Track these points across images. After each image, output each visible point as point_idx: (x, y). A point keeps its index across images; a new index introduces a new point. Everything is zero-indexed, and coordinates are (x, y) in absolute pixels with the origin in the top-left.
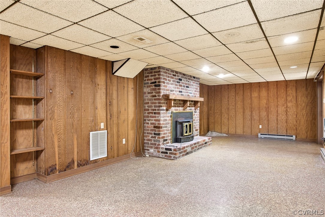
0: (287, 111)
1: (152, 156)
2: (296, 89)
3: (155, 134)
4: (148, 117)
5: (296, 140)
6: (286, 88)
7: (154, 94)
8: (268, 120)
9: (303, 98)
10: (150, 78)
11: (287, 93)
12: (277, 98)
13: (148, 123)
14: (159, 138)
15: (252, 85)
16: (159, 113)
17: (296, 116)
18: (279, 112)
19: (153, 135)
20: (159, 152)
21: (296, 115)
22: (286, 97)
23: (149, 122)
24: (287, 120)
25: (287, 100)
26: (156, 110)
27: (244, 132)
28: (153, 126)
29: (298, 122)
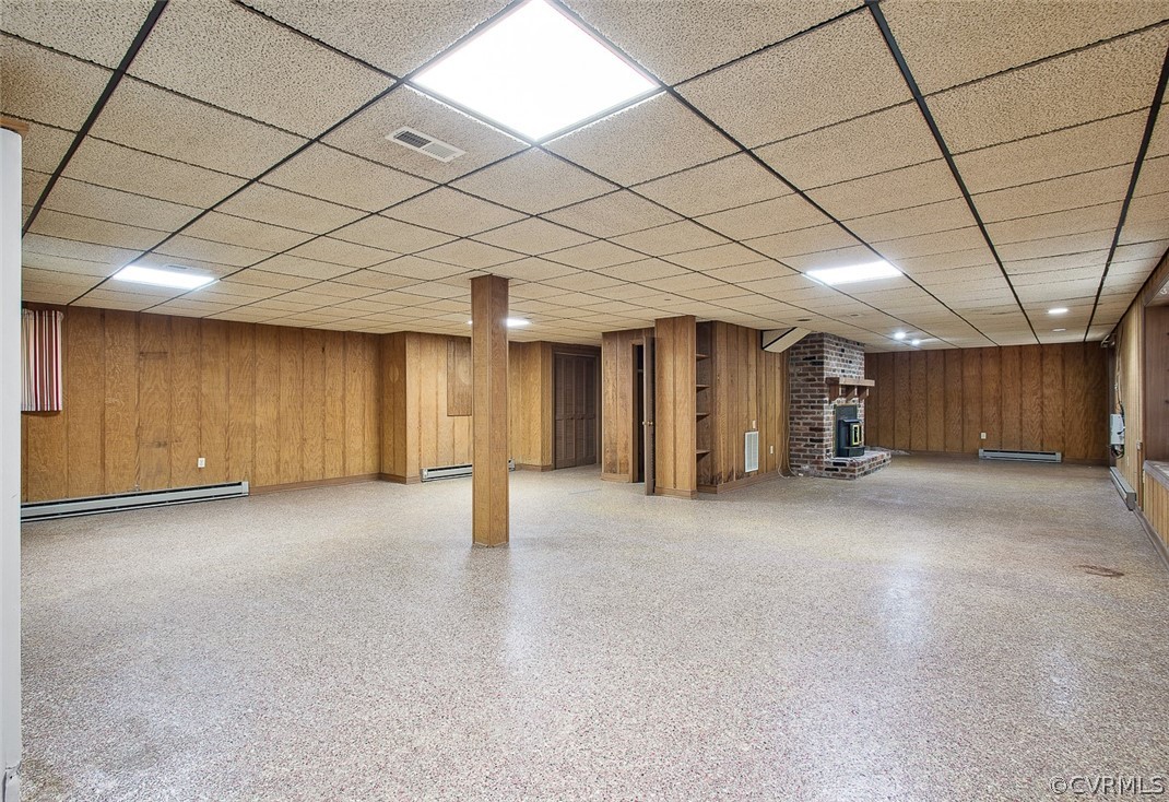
0: (1042, 405)
1: (807, 474)
2: (1063, 361)
3: (811, 440)
4: (798, 413)
5: (1062, 461)
6: (1042, 360)
7: (810, 376)
8: (1001, 423)
9: (1078, 379)
10: (802, 350)
11: (1042, 369)
12: (1021, 379)
13: (799, 424)
14: (822, 446)
15: (965, 352)
16: (822, 408)
17: (1064, 415)
18: (1024, 407)
19: (809, 442)
20: (820, 469)
21: (1063, 412)
22: (1042, 377)
23: (801, 422)
24: (1042, 421)
25: (1042, 383)
26: (814, 402)
27: (945, 447)
28: (808, 427)
29: (1067, 427)
